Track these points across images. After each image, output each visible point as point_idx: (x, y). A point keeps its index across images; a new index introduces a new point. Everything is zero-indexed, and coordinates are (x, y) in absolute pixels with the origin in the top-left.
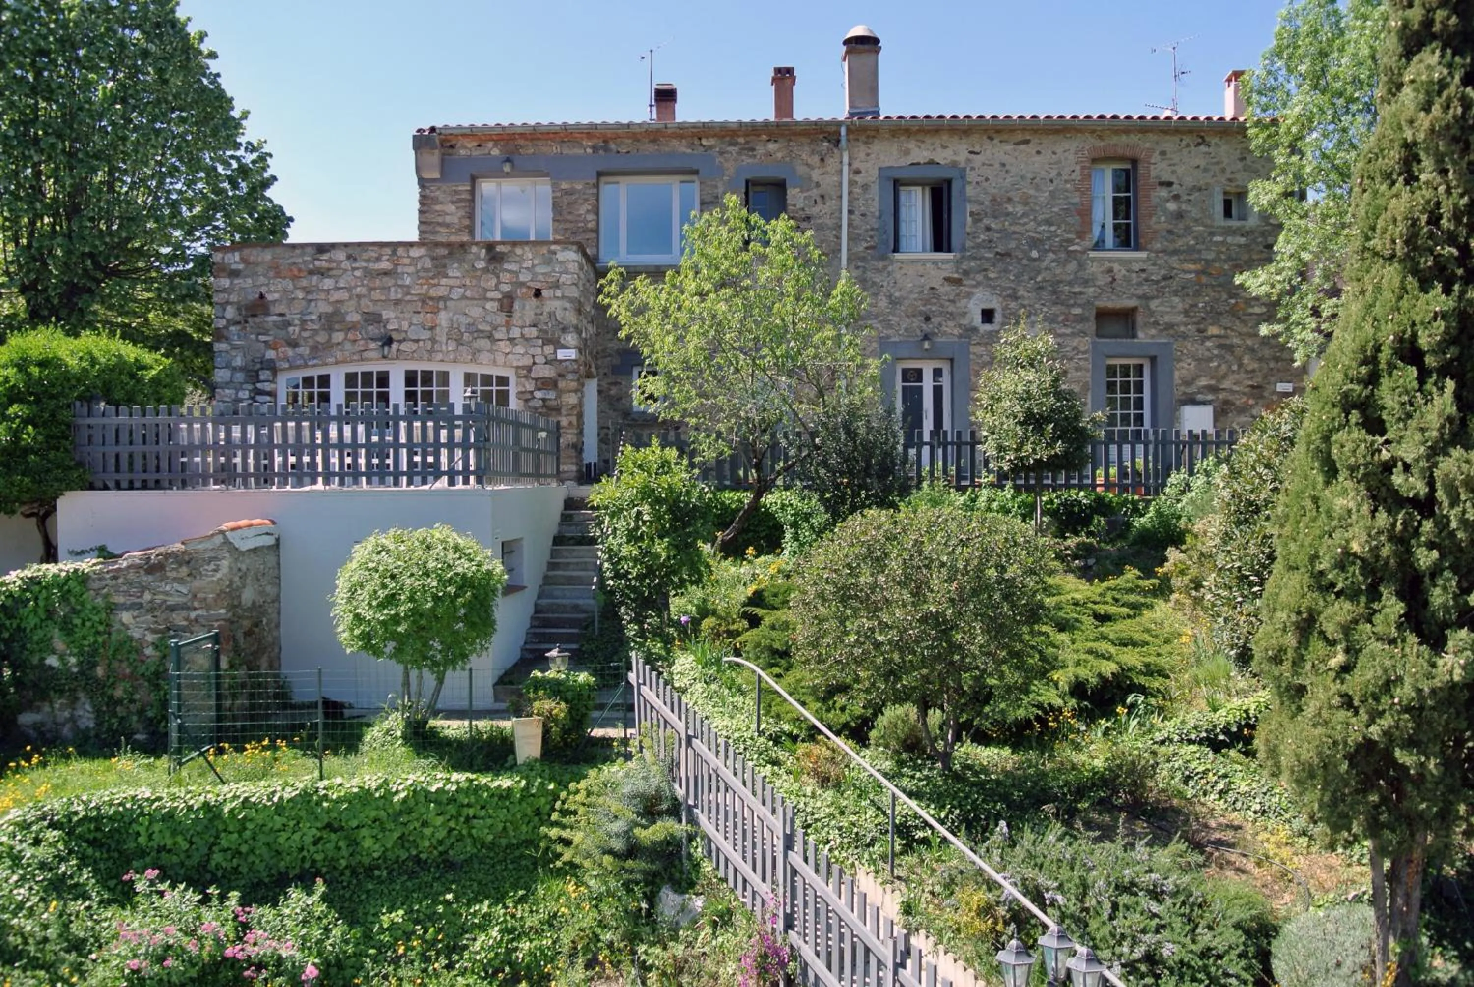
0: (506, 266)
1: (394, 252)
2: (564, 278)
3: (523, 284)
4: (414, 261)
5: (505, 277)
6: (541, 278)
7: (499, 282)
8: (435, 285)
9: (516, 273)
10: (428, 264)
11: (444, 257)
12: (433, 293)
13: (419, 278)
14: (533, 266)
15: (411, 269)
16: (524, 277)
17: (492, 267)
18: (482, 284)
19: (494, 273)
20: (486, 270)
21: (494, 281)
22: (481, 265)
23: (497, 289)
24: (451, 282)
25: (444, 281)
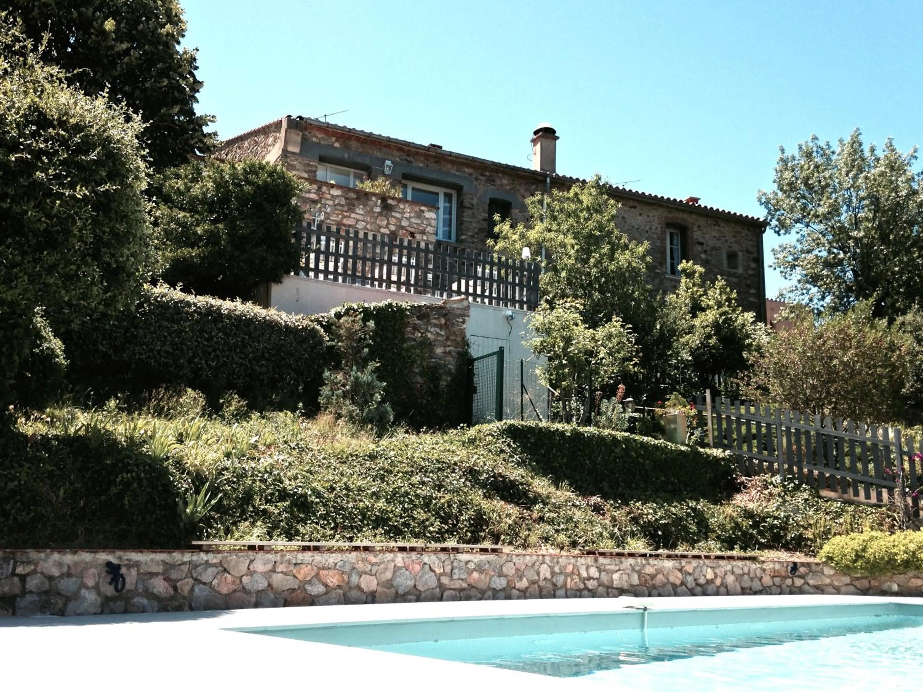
0: (393, 214)
1: (320, 188)
2: (429, 229)
3: (403, 228)
4: (334, 197)
5: (393, 221)
6: (415, 226)
7: (388, 224)
8: (346, 217)
9: (399, 220)
10: (343, 202)
11: (353, 199)
12: (345, 221)
13: (336, 210)
14: (410, 217)
15: (331, 203)
16: (404, 223)
17: (385, 213)
18: (378, 222)
19: (385, 216)
20: (380, 214)
21: (385, 222)
22: (378, 210)
23: (387, 227)
24: (358, 217)
25: (353, 215)
